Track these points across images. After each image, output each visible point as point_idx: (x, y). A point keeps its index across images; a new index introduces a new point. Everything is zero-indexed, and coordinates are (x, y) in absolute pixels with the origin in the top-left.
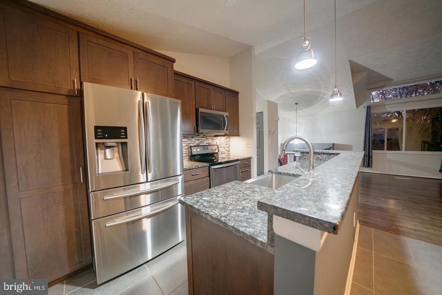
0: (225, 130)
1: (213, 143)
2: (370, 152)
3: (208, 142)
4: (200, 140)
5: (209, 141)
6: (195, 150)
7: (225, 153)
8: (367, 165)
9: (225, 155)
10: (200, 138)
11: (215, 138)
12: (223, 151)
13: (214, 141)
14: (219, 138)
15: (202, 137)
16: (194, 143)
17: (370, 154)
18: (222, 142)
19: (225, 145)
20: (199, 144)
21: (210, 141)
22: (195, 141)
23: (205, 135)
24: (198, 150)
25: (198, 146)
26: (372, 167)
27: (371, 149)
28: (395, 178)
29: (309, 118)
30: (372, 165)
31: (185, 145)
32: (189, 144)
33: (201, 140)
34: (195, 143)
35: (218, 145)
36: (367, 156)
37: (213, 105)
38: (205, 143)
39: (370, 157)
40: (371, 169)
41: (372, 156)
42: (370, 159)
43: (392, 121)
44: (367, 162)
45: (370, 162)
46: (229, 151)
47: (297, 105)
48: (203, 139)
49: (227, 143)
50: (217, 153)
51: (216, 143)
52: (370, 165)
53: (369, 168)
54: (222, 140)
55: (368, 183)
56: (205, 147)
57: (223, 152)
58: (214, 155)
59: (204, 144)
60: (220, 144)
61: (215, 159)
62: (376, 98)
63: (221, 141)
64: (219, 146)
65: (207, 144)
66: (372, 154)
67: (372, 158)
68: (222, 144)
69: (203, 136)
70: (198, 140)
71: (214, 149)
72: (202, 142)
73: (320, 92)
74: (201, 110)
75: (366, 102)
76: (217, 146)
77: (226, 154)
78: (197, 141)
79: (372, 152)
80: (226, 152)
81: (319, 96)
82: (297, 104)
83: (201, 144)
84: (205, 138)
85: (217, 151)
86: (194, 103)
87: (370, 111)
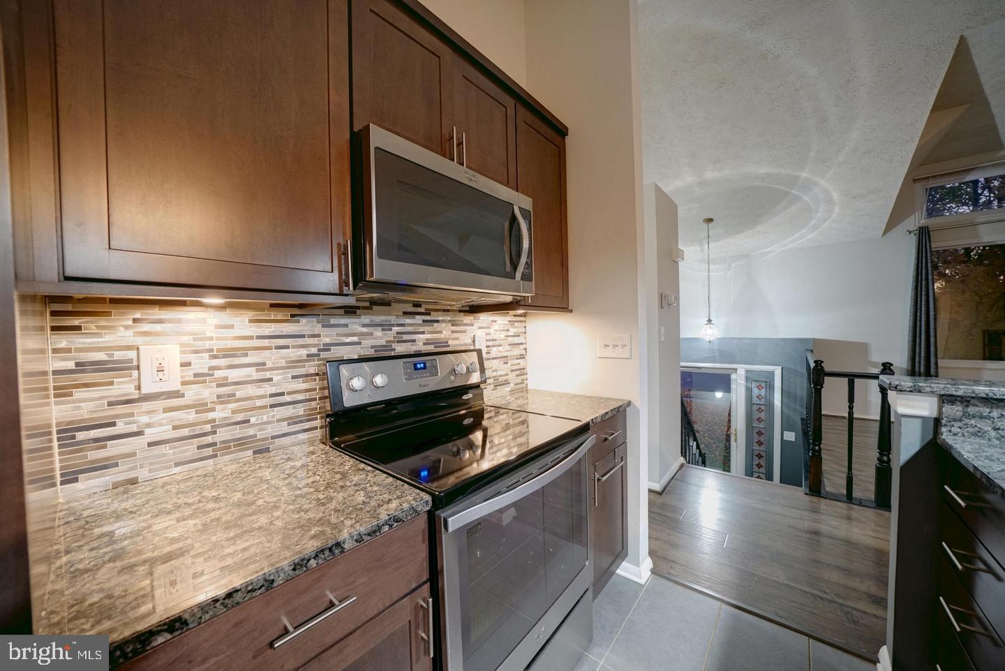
0: (518, 275)
1: (457, 342)
2: (932, 365)
3: (435, 336)
4: (396, 329)
5: (441, 332)
6: (357, 383)
7: (507, 383)
9: (507, 389)
10: (393, 319)
11: (468, 319)
12: (499, 373)
13: (465, 332)
14: (484, 318)
15: (405, 313)
16: (359, 343)
18: (495, 337)
19: (509, 348)
20: (388, 346)
21: (443, 331)
22: (365, 330)
23: (417, 305)
24: (379, 380)
25: (380, 357)
27: (936, 357)
29: (733, 265)
31: (304, 352)
32: (327, 347)
33: (403, 325)
34: (367, 342)
35: (479, 352)
37: (460, 144)
38: (421, 343)
46: (522, 372)
47: (711, 225)
48: (408, 321)
49: (516, 340)
50: (477, 386)
51: (470, 341)
54: (497, 328)
56: (420, 361)
57: (501, 379)
58: (465, 397)
59: (412, 348)
60: (491, 343)
61: (464, 417)
63: (492, 331)
64: (484, 355)
65: (431, 348)
66: (935, 372)
68: (496, 343)
69: (411, 309)
70: (386, 327)
71: (462, 368)
72: (405, 337)
73: (797, 177)
74: (380, 138)
75: (913, 216)
76: (475, 354)
77: (512, 385)
78: (378, 333)
80: (512, 377)
81: (787, 193)
82: (710, 220)
83: (400, 349)
84: (419, 319)
85: (475, 378)
86: (340, 98)
87: (930, 242)
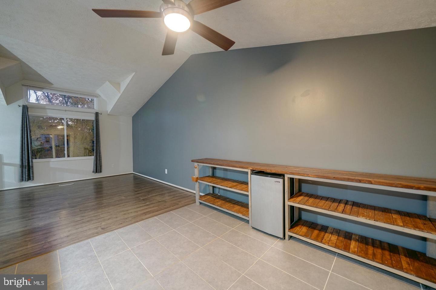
2: (30, 162)
8: (27, 178)
17: (30, 164)
26: (33, 179)
27: (31, 158)
28: (59, 186)
30: (33, 177)
36: (26, 167)
39: (31, 168)
40: (33, 181)
41: (32, 167)
42: (31, 170)
43: (58, 127)
44: (26, 174)
45: (31, 173)
52: (31, 178)
53: (30, 181)
55: (29, 200)
62: (42, 99)
66: (32, 165)
67: (33, 169)
79: (32, 161)
87: (28, 112)
